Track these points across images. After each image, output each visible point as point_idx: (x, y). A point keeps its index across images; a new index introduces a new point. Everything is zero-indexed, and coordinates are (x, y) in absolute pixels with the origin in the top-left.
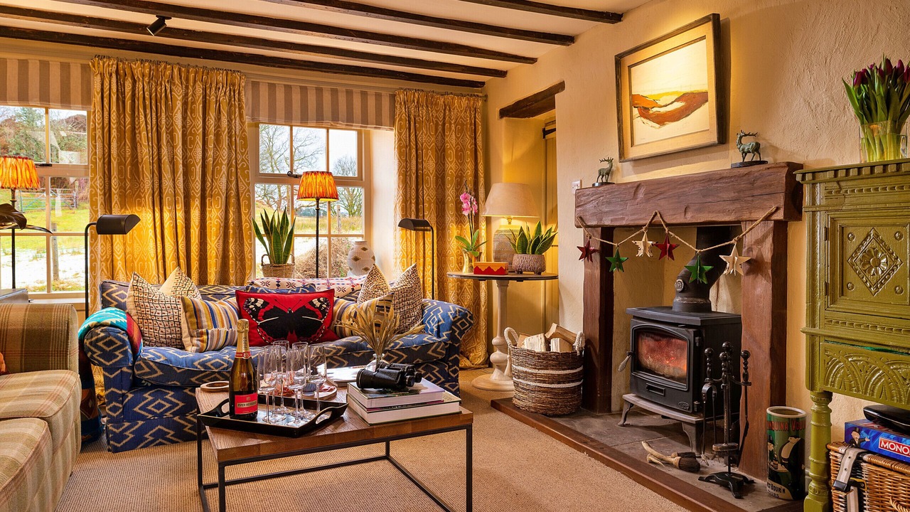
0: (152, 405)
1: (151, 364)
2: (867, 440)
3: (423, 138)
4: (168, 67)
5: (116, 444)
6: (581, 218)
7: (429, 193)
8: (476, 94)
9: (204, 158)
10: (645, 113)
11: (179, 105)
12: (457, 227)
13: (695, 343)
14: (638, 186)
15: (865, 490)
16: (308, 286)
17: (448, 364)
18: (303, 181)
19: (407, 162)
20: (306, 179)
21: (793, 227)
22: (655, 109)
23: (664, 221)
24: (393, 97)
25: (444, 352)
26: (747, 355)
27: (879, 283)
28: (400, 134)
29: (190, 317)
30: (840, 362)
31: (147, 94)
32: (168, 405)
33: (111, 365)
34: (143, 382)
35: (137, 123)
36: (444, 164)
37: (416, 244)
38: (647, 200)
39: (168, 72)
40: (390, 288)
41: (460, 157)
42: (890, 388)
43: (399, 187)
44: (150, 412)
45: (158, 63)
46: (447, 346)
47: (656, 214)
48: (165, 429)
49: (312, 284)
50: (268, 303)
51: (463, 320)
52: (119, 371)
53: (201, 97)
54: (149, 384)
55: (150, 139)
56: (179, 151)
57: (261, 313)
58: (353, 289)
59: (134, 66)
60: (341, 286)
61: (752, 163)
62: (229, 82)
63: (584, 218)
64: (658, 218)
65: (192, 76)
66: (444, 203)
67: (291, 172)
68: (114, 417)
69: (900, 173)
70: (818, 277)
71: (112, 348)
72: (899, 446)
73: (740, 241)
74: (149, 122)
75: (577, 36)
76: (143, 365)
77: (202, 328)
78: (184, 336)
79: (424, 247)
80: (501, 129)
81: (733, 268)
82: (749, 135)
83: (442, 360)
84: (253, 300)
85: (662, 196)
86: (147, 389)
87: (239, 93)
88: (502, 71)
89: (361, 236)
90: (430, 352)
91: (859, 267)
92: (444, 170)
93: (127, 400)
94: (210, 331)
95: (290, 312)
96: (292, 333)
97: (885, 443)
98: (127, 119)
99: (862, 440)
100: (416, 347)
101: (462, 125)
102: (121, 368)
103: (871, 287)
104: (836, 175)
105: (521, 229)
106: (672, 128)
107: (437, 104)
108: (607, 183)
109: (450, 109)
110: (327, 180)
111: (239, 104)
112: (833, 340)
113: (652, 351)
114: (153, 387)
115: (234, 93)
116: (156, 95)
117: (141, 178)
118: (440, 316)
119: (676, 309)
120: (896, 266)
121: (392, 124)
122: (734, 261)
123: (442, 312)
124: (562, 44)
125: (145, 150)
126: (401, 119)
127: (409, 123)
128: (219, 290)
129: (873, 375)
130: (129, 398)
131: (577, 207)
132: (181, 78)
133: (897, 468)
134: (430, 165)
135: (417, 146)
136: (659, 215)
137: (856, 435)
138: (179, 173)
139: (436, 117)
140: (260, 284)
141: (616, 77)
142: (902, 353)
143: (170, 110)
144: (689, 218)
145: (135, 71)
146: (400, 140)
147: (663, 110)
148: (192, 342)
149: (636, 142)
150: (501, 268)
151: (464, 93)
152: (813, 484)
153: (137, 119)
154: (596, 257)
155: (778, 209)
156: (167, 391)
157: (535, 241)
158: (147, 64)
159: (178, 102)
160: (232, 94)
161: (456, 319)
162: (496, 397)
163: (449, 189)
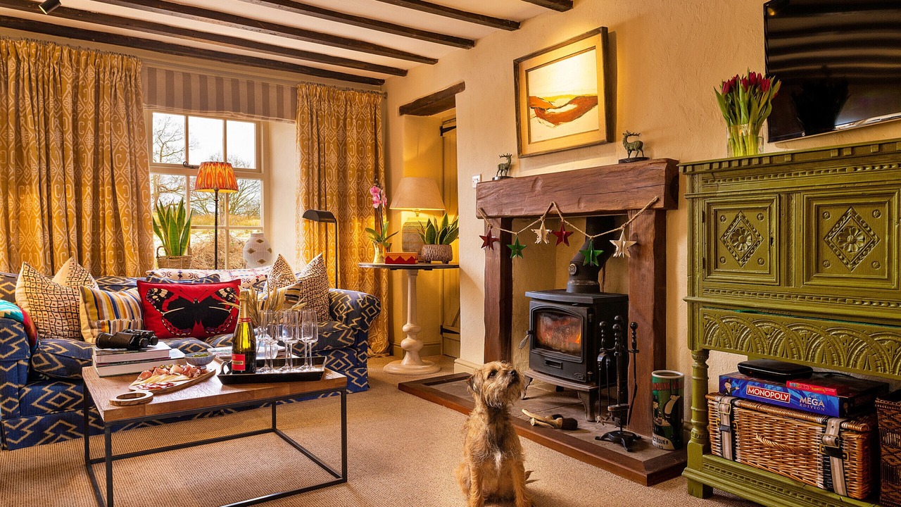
0: (52, 399)
1: (50, 355)
2: (737, 388)
3: (325, 131)
4: (57, 48)
5: (12, 441)
6: (482, 209)
7: (331, 185)
8: (376, 91)
9: (96, 145)
10: (541, 113)
11: (69, 88)
12: (358, 219)
13: (588, 320)
14: (535, 179)
15: (737, 430)
16: (212, 277)
17: (357, 350)
18: (201, 172)
19: (309, 154)
20: (205, 169)
21: (671, 216)
22: (550, 111)
23: (560, 212)
24: (295, 90)
25: (354, 339)
26: (635, 327)
27: (746, 256)
28: (302, 127)
29: (91, 307)
30: (715, 324)
31: (33, 75)
32: (69, 399)
33: (6, 358)
34: (41, 375)
35: (21, 105)
36: (345, 158)
37: (319, 235)
38: (544, 193)
39: (57, 54)
40: (297, 278)
41: (361, 152)
42: (755, 342)
43: (302, 179)
44: (50, 406)
45: (46, 43)
46: (356, 333)
47: (552, 205)
48: (66, 424)
49: (216, 275)
50: (173, 294)
51: (372, 306)
52: (16, 364)
53: (94, 81)
54: (48, 378)
55: (37, 124)
56: (69, 137)
57: (165, 304)
58: (257, 280)
59: (19, 45)
60: (245, 278)
61: (636, 160)
62: (124, 68)
63: (485, 209)
64: (555, 209)
65: (83, 58)
66: (345, 196)
67: (187, 162)
68: (9, 413)
69: (762, 165)
70: (697, 253)
71: (7, 340)
72: (762, 390)
73: (627, 227)
74: (35, 104)
75: (477, 40)
76: (42, 358)
77: (103, 318)
78: (83, 327)
79: (327, 239)
80: (401, 126)
81: (622, 251)
82: (633, 135)
83: (351, 346)
84: (156, 290)
85: (558, 189)
86: (45, 383)
87: (135, 79)
88: (402, 70)
89: (261, 228)
90: (340, 339)
91: (730, 244)
92: (345, 164)
93: (24, 394)
94: (112, 322)
95: (196, 302)
96: (198, 323)
97: (751, 389)
98: (10, 101)
99: (733, 389)
100: (326, 334)
101: (363, 120)
102: (17, 361)
103: (739, 260)
104: (711, 167)
105: (429, 222)
106: (566, 128)
107: (338, 99)
108: (506, 177)
109: (351, 105)
110: (227, 171)
111: (136, 91)
112: (709, 305)
113: (549, 329)
114: (52, 380)
115: (130, 79)
116: (43, 76)
117: (26, 164)
118: (348, 304)
119: (569, 290)
120: (759, 242)
121: (294, 116)
122: (621, 245)
123: (350, 299)
124: (463, 47)
125: (32, 135)
126: (303, 113)
127: (312, 116)
128: (116, 281)
129: (742, 333)
130: (26, 392)
131: (478, 199)
132: (71, 61)
133: (761, 408)
134: (332, 158)
135: (319, 140)
136: (555, 205)
137: (728, 386)
138: (70, 159)
139: (338, 112)
140: (161, 275)
141: (515, 80)
142: (765, 313)
143: (58, 92)
144: (583, 208)
145: (20, 50)
146: (302, 133)
147: (557, 111)
148: (92, 334)
149: (533, 141)
150: (412, 257)
151: (365, 90)
152: (694, 430)
153: (21, 101)
154: (497, 245)
155: (658, 200)
156: (69, 384)
157: (443, 233)
158: (33, 44)
159: (69, 85)
160: (128, 79)
161: (365, 306)
162: (403, 380)
163: (350, 182)
